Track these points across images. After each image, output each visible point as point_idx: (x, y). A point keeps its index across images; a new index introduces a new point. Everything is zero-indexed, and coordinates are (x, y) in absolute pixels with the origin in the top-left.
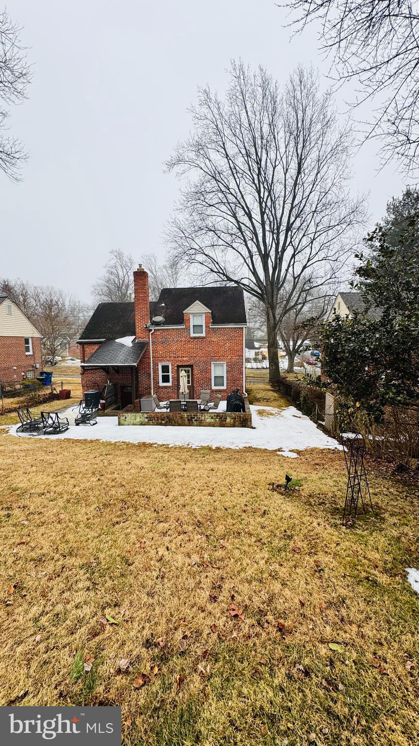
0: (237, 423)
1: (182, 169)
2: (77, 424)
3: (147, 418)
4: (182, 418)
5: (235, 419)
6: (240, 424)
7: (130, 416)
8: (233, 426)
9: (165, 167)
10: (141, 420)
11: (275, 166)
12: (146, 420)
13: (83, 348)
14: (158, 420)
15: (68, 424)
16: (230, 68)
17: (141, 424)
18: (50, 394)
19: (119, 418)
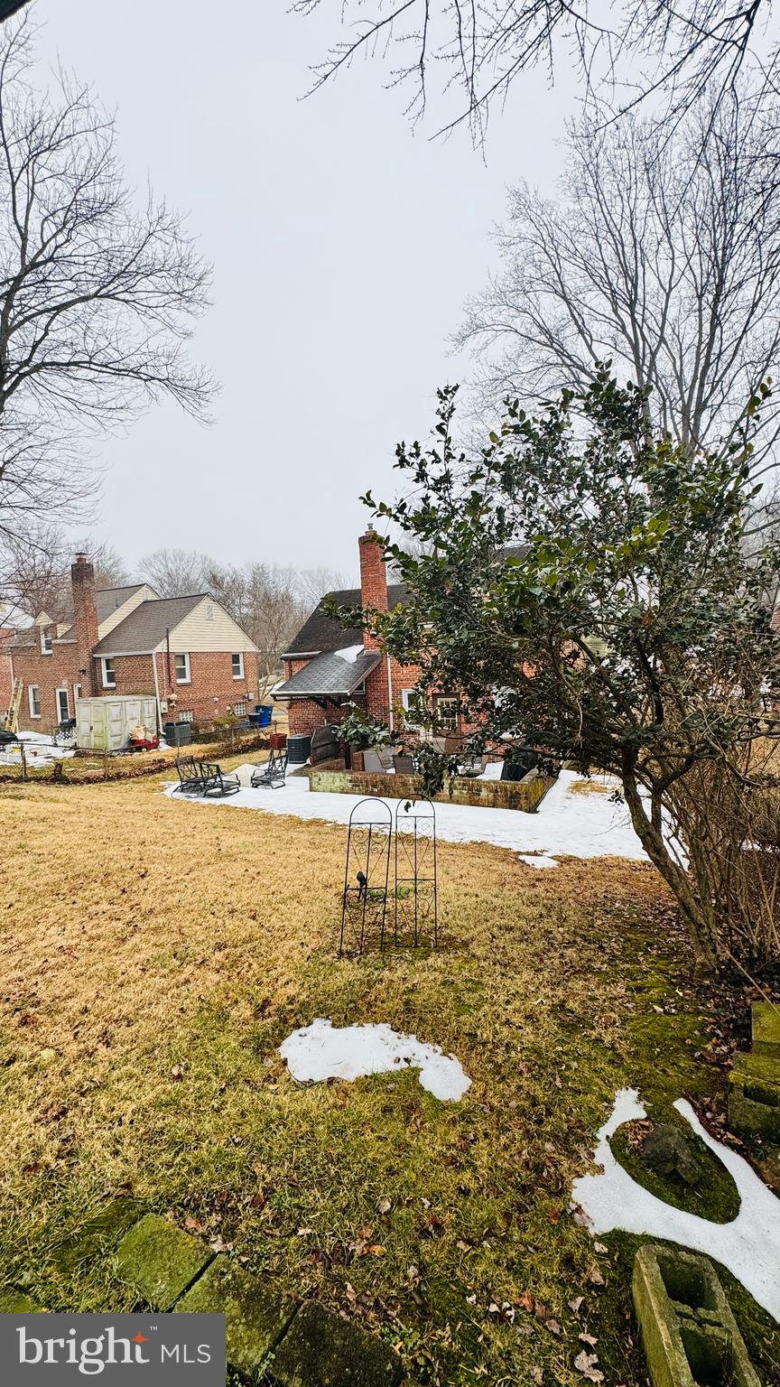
0: (500, 801)
1: (483, 340)
2: (255, 786)
3: (351, 781)
4: (404, 784)
5: (497, 791)
6: (506, 801)
7: (326, 777)
8: (494, 805)
9: (450, 346)
10: (342, 784)
11: (671, 289)
12: (350, 785)
13: (290, 666)
14: (367, 786)
15: (239, 784)
16: (564, 135)
17: (343, 792)
18: (255, 739)
19: (310, 779)
